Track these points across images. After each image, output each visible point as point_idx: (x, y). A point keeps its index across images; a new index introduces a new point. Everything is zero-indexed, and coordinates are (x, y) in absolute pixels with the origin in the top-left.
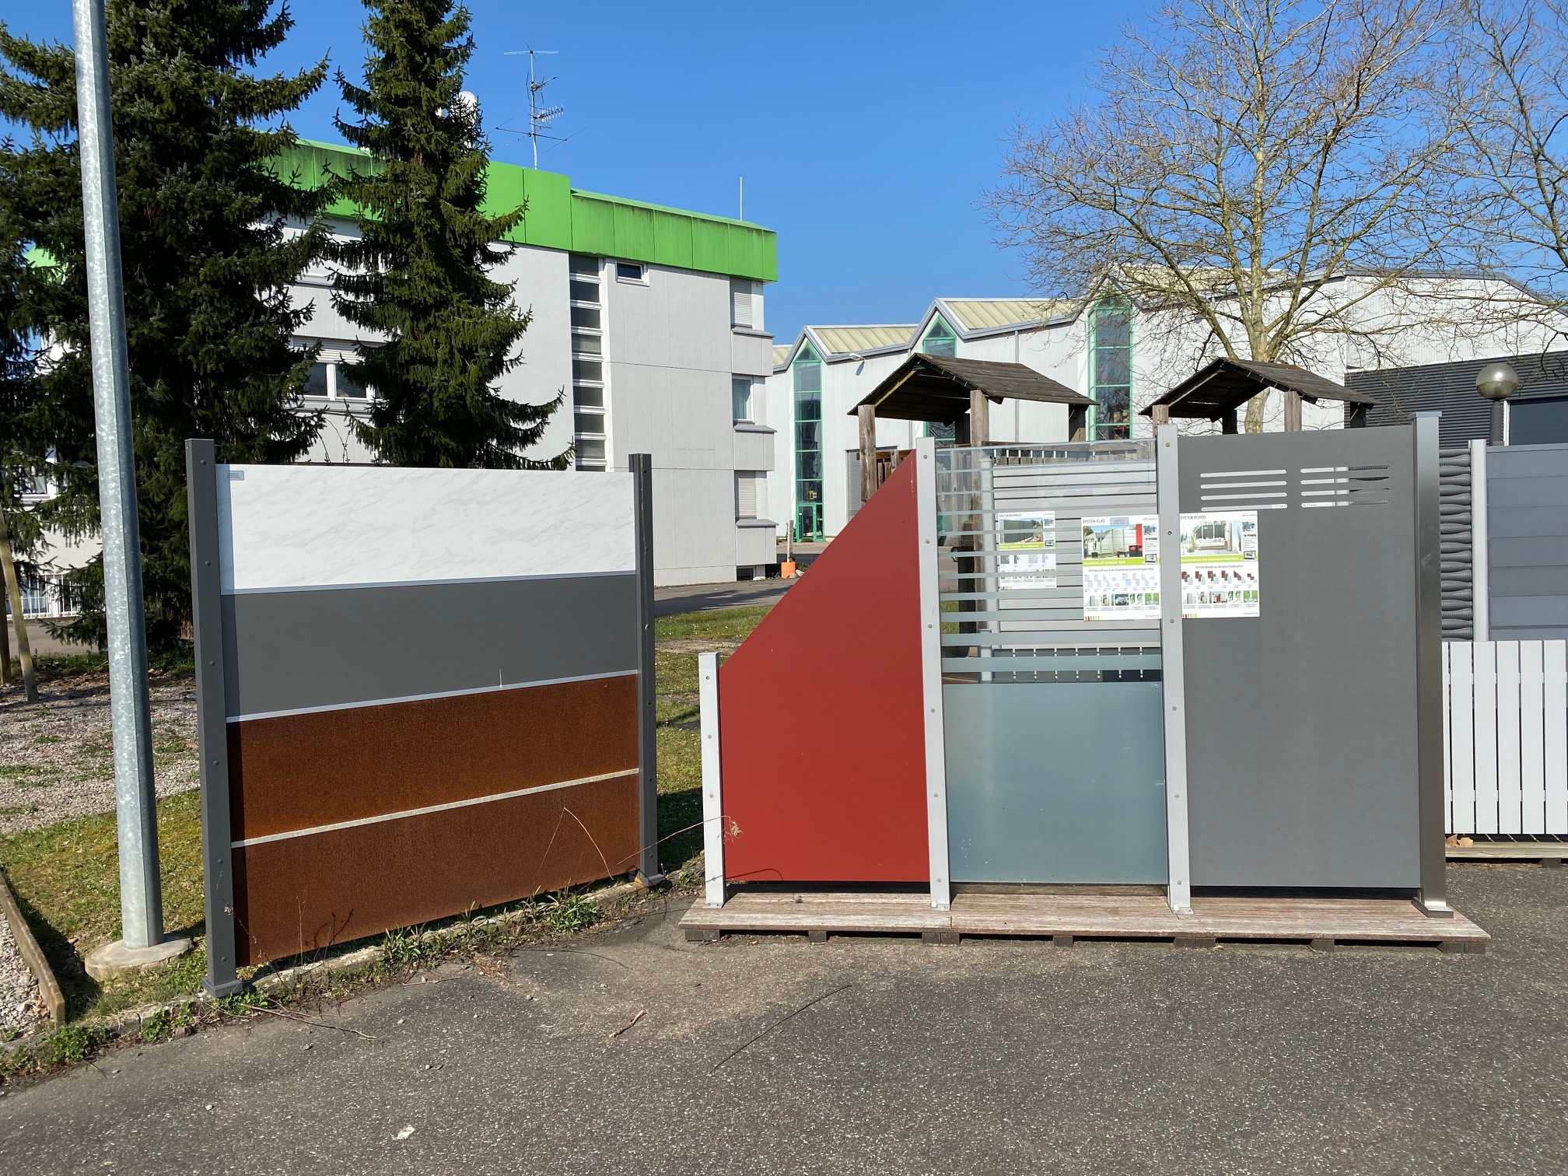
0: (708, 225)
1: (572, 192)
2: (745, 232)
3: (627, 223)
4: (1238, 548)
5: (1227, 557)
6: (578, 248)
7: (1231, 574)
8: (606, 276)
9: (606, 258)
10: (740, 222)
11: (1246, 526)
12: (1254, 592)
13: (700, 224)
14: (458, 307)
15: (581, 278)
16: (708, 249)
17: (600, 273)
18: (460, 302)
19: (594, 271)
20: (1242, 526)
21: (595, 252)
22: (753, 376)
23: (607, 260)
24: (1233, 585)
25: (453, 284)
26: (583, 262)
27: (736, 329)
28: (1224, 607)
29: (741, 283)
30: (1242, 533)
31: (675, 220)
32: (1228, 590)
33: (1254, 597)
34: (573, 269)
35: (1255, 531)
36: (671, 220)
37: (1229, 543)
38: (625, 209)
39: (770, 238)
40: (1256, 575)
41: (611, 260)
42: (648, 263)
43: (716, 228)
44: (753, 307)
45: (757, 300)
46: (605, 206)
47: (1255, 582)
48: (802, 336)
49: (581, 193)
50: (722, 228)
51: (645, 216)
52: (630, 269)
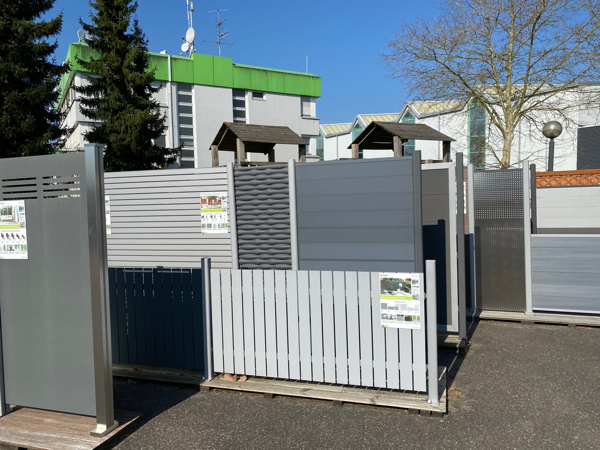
0: (291, 76)
1: (233, 64)
2: (307, 78)
3: (257, 76)
4: (18, 221)
5: (13, 226)
6: (236, 86)
7: (15, 236)
8: (248, 98)
9: (248, 90)
10: (306, 74)
11: (21, 209)
12: (25, 245)
13: (288, 75)
14: (129, 110)
15: (238, 98)
16: (290, 85)
17: (246, 96)
18: (130, 108)
19: (244, 95)
20: (19, 209)
21: (243, 88)
22: (311, 135)
23: (248, 91)
24: (16, 241)
25: (127, 101)
26: (238, 92)
27: (303, 117)
28: (13, 253)
29: (306, 98)
30: (19, 213)
31: (277, 74)
32: (14, 244)
33: (25, 248)
34: (234, 95)
35: (24, 212)
36: (275, 74)
37: (14, 218)
38: (255, 70)
39: (318, 80)
40: (25, 236)
41: (250, 91)
42: (265, 92)
43: (294, 76)
44: (311, 108)
45: (313, 105)
46: (247, 70)
47: (25, 240)
48: (355, 119)
49: (238, 65)
50: (297, 76)
51: (264, 73)
52: (258, 94)
